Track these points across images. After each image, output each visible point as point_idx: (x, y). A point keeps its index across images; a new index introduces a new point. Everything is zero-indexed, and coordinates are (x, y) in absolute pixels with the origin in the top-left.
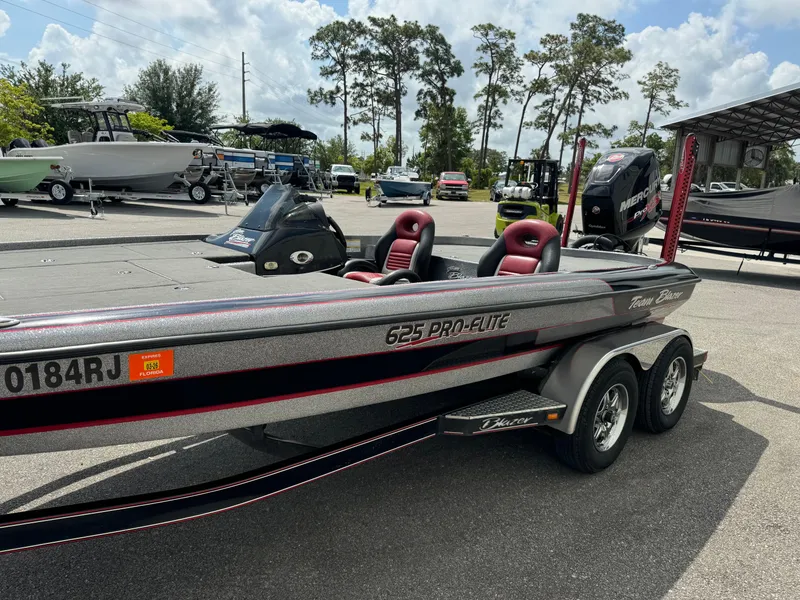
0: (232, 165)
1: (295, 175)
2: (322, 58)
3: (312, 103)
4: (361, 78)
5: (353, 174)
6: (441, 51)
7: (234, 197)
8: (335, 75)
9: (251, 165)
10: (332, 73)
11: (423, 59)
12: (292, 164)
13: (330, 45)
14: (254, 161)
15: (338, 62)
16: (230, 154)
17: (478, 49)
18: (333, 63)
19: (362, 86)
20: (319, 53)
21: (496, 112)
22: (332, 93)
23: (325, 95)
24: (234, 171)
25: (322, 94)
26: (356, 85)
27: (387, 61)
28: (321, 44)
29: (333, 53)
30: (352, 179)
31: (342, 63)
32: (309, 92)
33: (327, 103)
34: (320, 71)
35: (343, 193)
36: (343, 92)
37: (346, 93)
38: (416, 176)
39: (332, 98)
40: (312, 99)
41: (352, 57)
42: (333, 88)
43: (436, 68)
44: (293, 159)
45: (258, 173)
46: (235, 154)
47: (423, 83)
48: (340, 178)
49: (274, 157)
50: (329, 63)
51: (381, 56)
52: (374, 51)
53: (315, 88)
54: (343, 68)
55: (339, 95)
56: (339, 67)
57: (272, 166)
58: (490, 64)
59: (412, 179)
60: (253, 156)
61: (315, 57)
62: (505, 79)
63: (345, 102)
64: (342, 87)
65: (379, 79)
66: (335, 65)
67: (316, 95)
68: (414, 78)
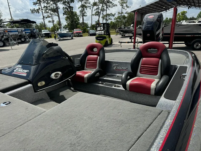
0: (11, 34)
1: (32, 34)
3: (32, 13)
4: (46, 5)
5: (49, 32)
7: (13, 43)
8: (38, 5)
9: (17, 33)
10: (37, 4)
12: (30, 31)
14: (18, 32)
16: (9, 30)
19: (46, 7)
21: (85, 12)
22: (38, 10)
23: (36, 10)
24: (12, 35)
25: (35, 10)
26: (44, 7)
30: (49, 34)
32: (31, 10)
33: (37, 13)
34: (33, 3)
35: (47, 38)
36: (41, 9)
37: (42, 10)
38: (68, 31)
39: (38, 11)
40: (32, 12)
42: (38, 8)
44: (30, 30)
45: (20, 35)
46: (11, 30)
47: (64, 5)
48: (45, 34)
49: (24, 30)
50: (35, 1)
54: (40, 2)
55: (40, 10)
56: (38, 2)
57: (24, 32)
59: (67, 32)
60: (17, 30)
62: (86, 3)
63: (42, 12)
64: (41, 8)
65: (51, 5)
66: (37, 1)
67: (33, 11)
68: (61, 4)
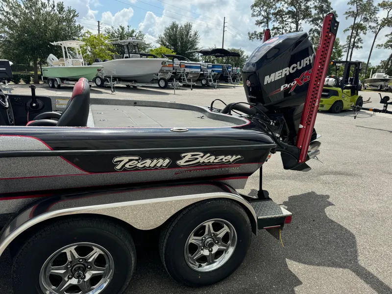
0: (188, 70)
1: (222, 75)
2: (257, 16)
3: (250, 39)
4: (276, 25)
6: (325, 6)
7: (178, 85)
8: (263, 24)
10: (261, 23)
11: (314, 12)
13: (261, 8)
14: (200, 68)
15: (265, 17)
16: (189, 65)
17: (348, 3)
18: (262, 18)
19: (278, 29)
20: (255, 13)
21: (359, 39)
22: (261, 33)
23: (257, 35)
24: (188, 73)
25: (255, 34)
26: (274, 28)
27: (293, 15)
28: (257, 9)
29: (263, 13)
31: (268, 18)
32: (249, 33)
33: (258, 39)
34: (255, 23)
39: (260, 36)
40: (250, 37)
41: (273, 14)
42: (261, 31)
43: (321, 16)
44: (222, 67)
45: (201, 74)
46: (191, 65)
47: (313, 25)
49: (211, 66)
50: (260, 18)
51: (289, 12)
52: (285, 9)
54: (267, 20)
56: (265, 20)
57: (210, 71)
58: (356, 11)
61: (253, 16)
62: (366, 20)
65: (286, 24)
66: (264, 19)
67: (252, 35)
68: (308, 22)
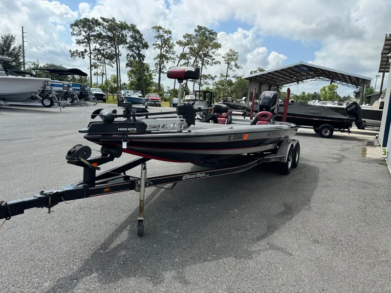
1: (82, 93)
2: (77, 35)
3: (72, 57)
4: (98, 46)
5: (102, 93)
6: (138, 37)
8: (84, 44)
9: (61, 89)
11: (129, 39)
12: (79, 88)
13: (81, 29)
14: (63, 87)
15: (86, 38)
17: (155, 37)
18: (83, 38)
19: (99, 50)
20: (75, 32)
21: (164, 66)
22: (82, 52)
23: (79, 53)
25: (77, 53)
26: (95, 49)
27: (111, 39)
28: (76, 28)
29: (84, 33)
30: (102, 95)
31: (88, 38)
32: (70, 51)
34: (76, 41)
36: (89, 52)
37: (91, 53)
39: (83, 55)
40: (72, 55)
41: (92, 36)
42: (83, 50)
43: (136, 44)
45: (65, 92)
46: (53, 83)
47: (129, 51)
50: (81, 38)
51: (108, 37)
52: (104, 34)
53: (73, 50)
54: (89, 41)
55: (87, 53)
56: (86, 40)
57: (71, 89)
58: (160, 44)
59: (139, 96)
60: (62, 84)
61: (73, 34)
62: (167, 52)
63: (90, 57)
64: (88, 50)
67: (74, 53)
68: (125, 48)
